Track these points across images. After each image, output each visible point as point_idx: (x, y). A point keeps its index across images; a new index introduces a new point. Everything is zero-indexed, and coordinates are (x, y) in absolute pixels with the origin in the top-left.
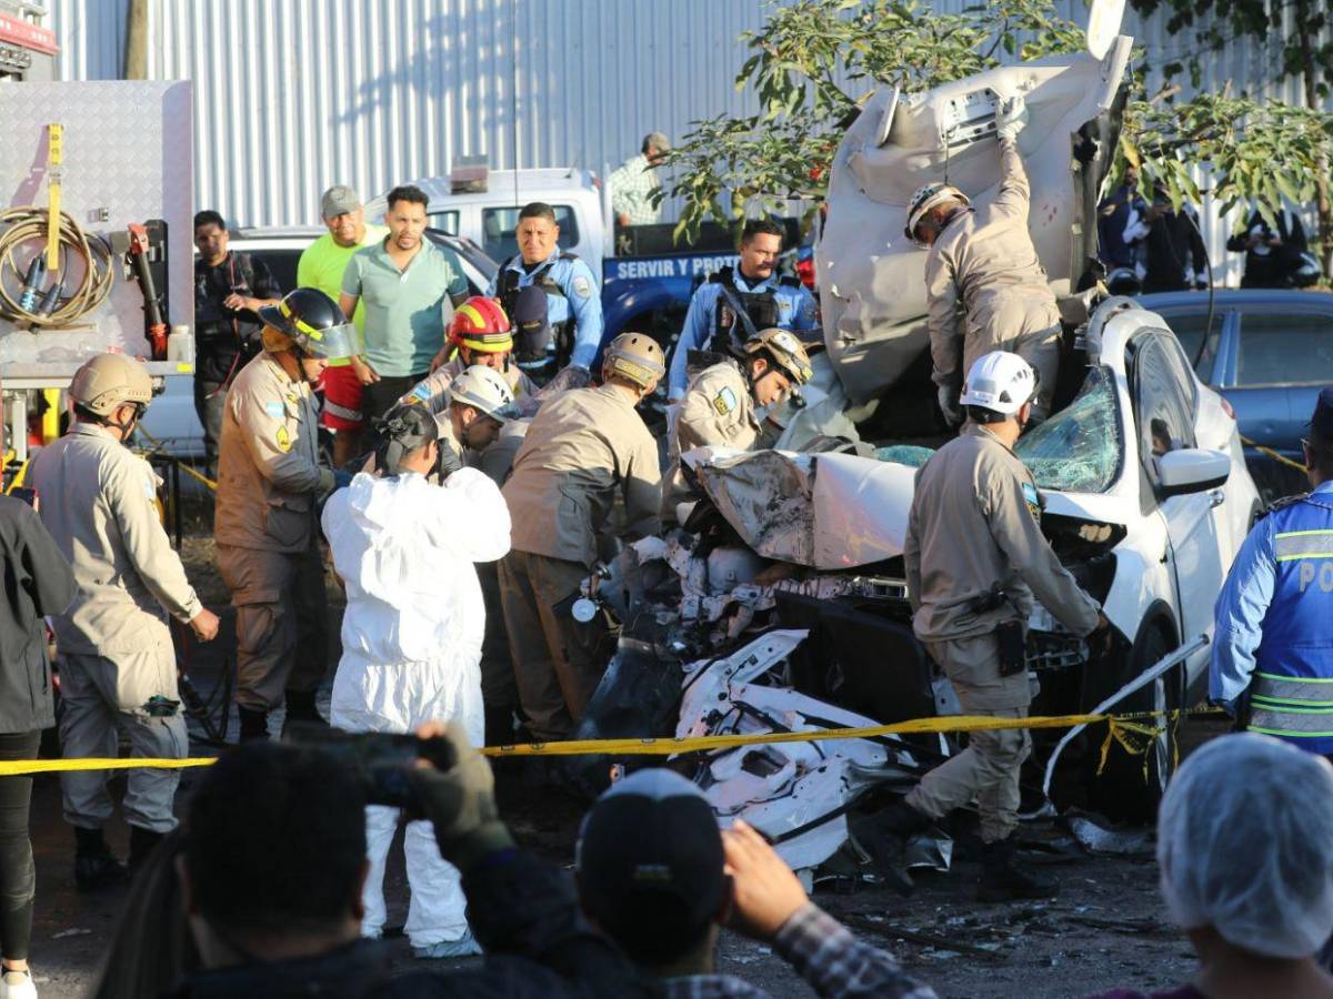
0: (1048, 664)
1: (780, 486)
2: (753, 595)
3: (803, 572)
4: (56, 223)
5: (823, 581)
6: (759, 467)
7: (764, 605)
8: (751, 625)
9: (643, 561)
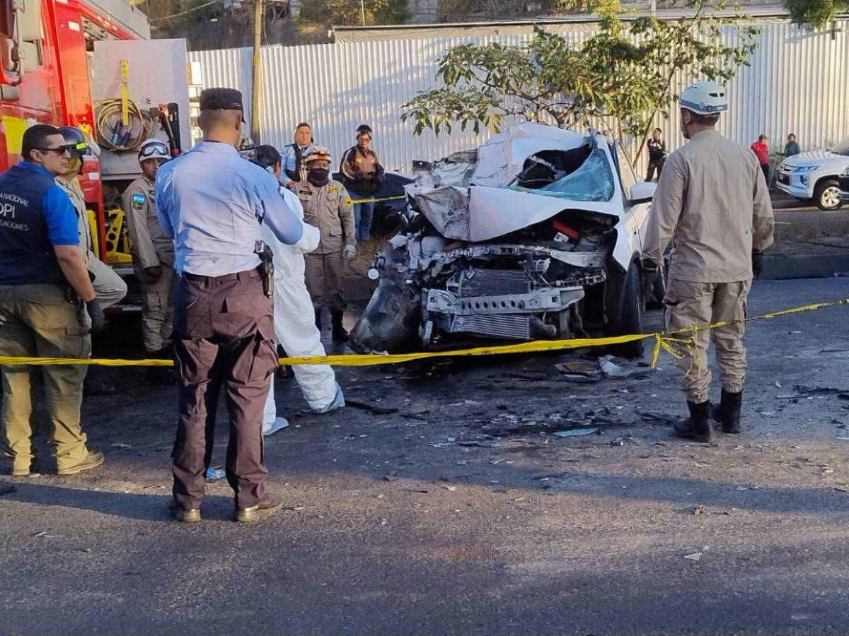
0: (587, 282)
1: (454, 203)
2: (443, 257)
3: (465, 245)
4: (126, 105)
5: (475, 248)
6: (444, 195)
7: (448, 262)
8: (442, 271)
9: (395, 247)
